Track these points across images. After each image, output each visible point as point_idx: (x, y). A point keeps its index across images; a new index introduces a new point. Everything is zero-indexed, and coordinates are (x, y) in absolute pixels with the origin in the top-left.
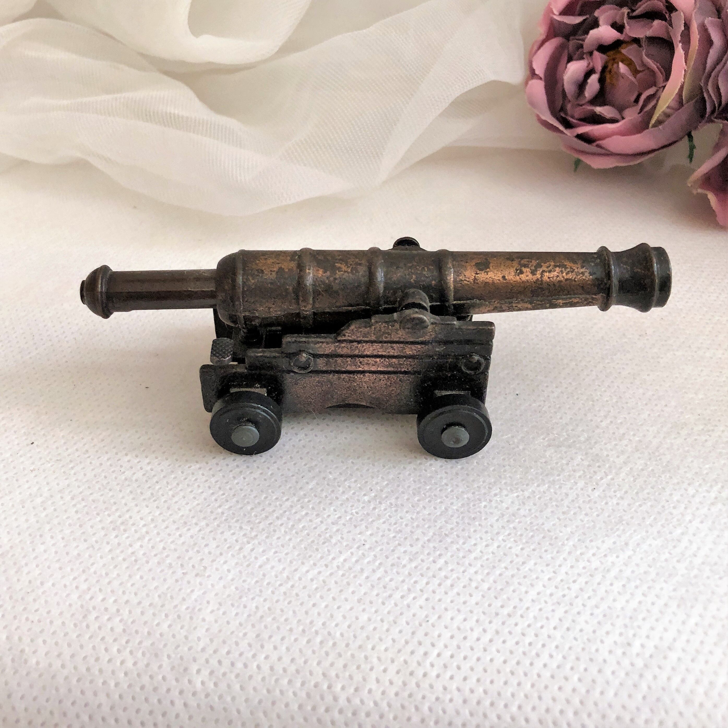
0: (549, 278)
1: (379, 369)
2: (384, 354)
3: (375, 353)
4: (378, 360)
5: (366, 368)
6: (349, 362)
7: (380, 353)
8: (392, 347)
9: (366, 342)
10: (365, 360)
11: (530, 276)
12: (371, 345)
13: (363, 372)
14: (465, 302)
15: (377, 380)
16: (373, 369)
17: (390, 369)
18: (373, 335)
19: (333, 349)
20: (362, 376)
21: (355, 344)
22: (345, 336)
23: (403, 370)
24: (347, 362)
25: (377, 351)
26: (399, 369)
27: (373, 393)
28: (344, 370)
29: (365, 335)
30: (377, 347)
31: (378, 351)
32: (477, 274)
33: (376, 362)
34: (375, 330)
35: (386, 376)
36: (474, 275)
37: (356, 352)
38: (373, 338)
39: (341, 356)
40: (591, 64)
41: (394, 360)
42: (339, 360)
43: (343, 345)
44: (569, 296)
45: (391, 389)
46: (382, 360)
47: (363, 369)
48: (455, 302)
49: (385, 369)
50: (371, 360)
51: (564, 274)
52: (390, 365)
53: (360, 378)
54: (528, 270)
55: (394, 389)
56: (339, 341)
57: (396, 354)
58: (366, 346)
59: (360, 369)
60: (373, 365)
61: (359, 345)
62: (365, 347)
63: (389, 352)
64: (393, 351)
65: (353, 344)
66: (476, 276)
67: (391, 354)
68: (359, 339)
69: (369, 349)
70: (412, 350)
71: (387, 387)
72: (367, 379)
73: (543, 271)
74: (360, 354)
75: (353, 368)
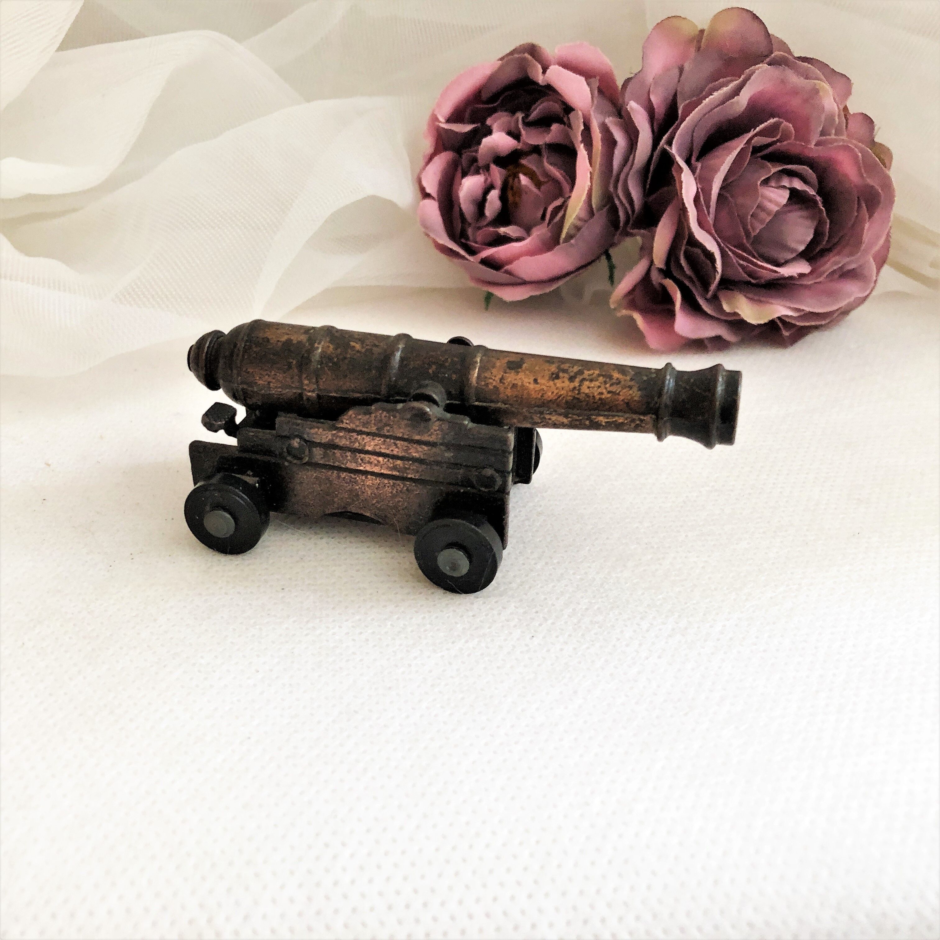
0: (589, 387)
1: (382, 471)
2: (388, 452)
3: (377, 449)
4: (381, 459)
5: (368, 468)
6: (349, 458)
7: (383, 451)
8: (396, 445)
9: (368, 434)
10: (367, 457)
11: (567, 383)
12: (372, 437)
13: (365, 473)
14: (488, 404)
15: (381, 485)
16: (376, 470)
17: (395, 473)
18: (373, 426)
19: (330, 437)
20: (364, 478)
21: (354, 434)
22: (342, 422)
23: (409, 476)
24: (347, 456)
25: (378, 447)
26: (405, 475)
27: (377, 502)
28: (343, 466)
29: (365, 424)
30: (380, 442)
31: (381, 448)
32: (505, 373)
33: (379, 461)
34: (375, 420)
35: (391, 482)
36: (502, 373)
37: (356, 445)
38: (374, 429)
39: (341, 448)
40: (489, 180)
41: (399, 462)
42: (338, 453)
43: (341, 434)
44: (610, 413)
45: (396, 500)
46: (385, 460)
47: (364, 469)
48: (477, 403)
49: (390, 473)
50: (373, 458)
51: (608, 385)
52: (395, 468)
53: (363, 481)
54: (566, 375)
55: (400, 499)
56: (337, 429)
57: (400, 455)
58: (367, 439)
59: (361, 468)
60: (376, 465)
61: (359, 437)
62: (365, 441)
63: (392, 450)
64: (397, 450)
65: (352, 434)
66: (505, 375)
67: (395, 453)
68: (358, 429)
69: (371, 444)
70: (417, 452)
71: (394, 496)
72: (369, 483)
73: (584, 379)
74: (360, 448)
75: (353, 466)
